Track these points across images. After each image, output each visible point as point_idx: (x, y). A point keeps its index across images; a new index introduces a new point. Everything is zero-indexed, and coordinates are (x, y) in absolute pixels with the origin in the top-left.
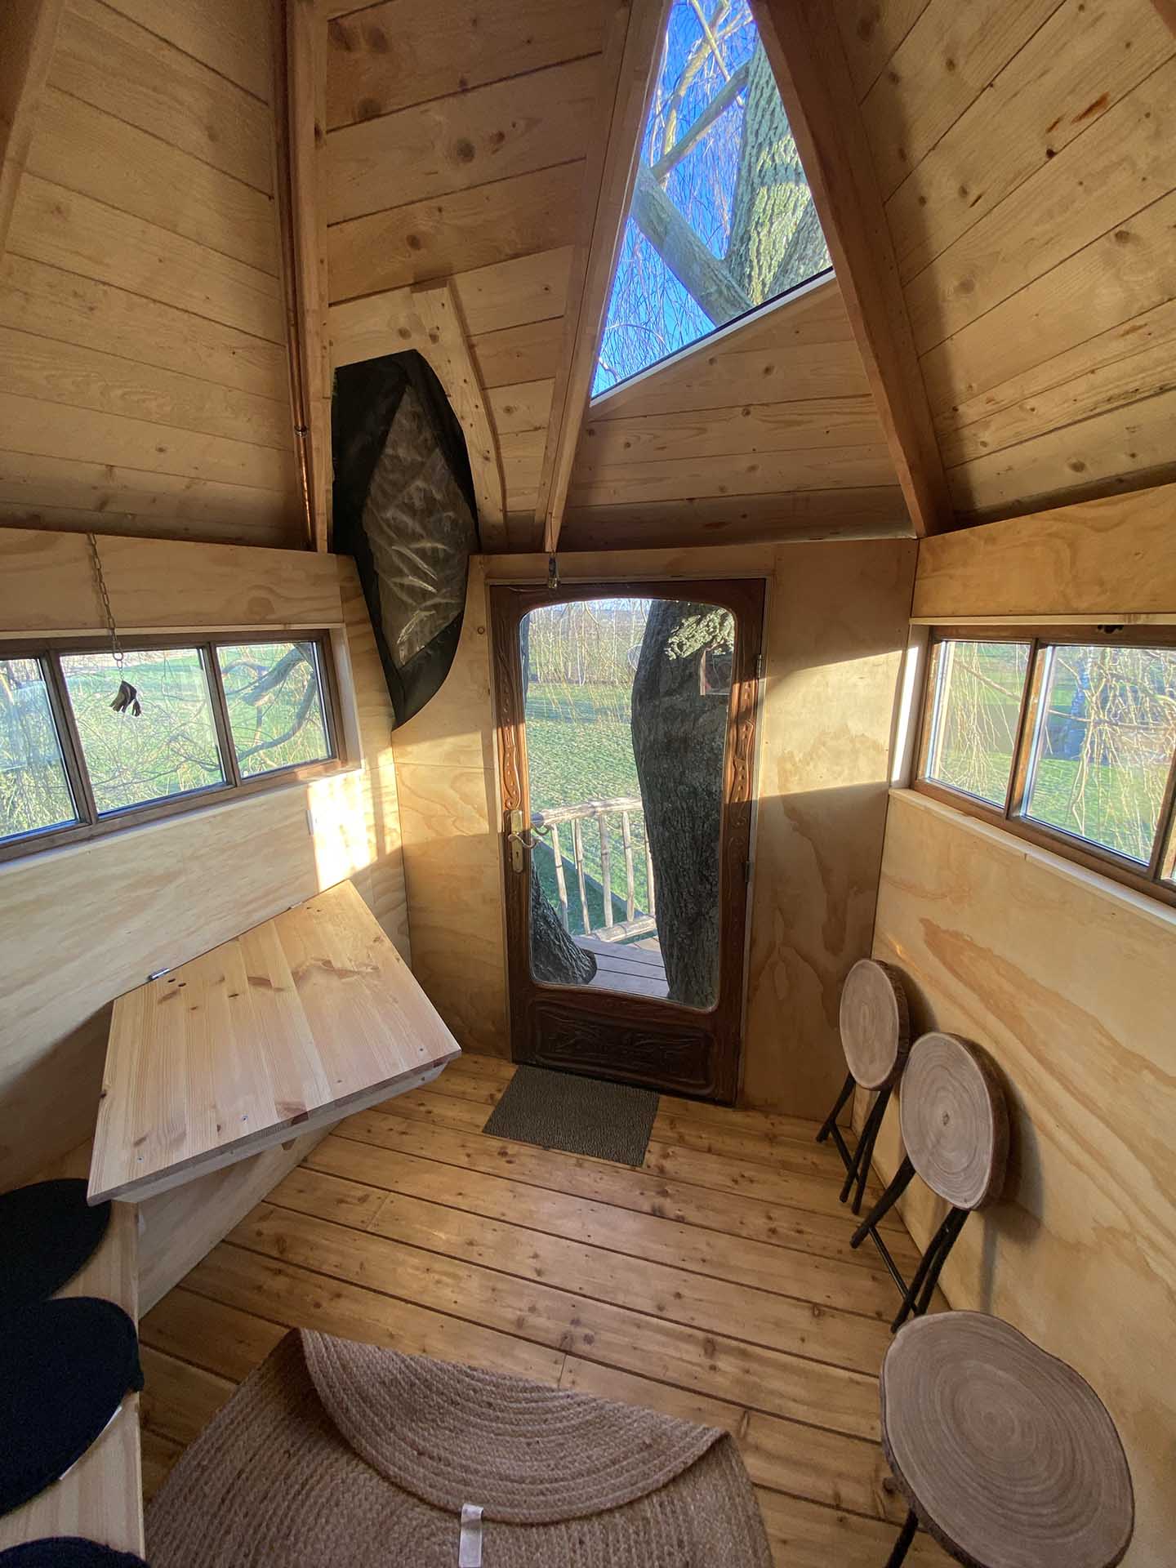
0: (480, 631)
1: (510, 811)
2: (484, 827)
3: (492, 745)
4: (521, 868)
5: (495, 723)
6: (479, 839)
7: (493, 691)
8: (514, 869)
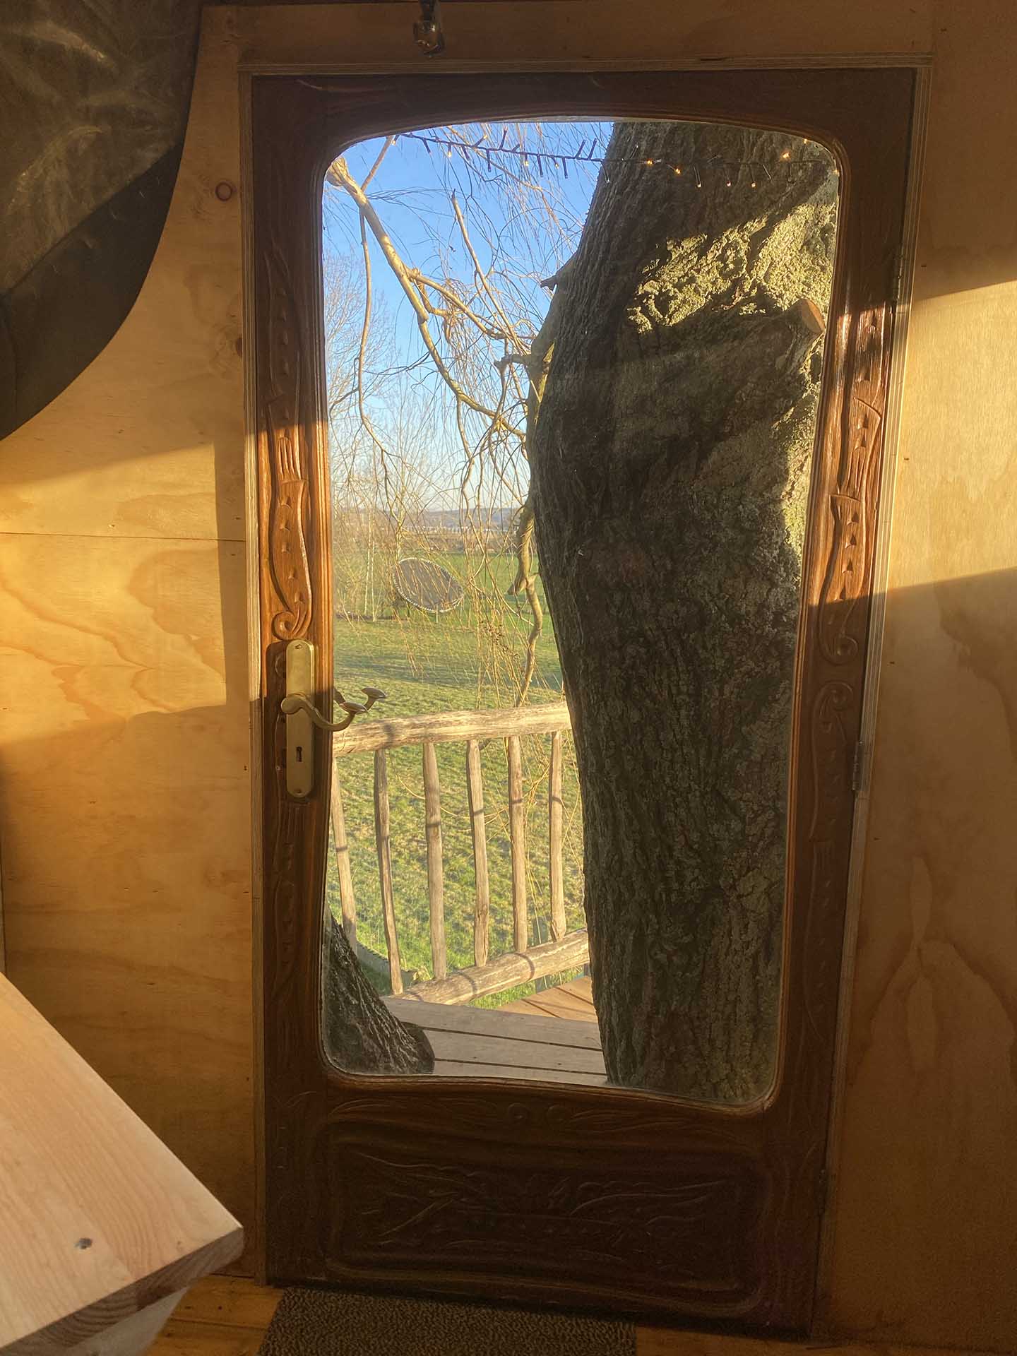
0: (223, 192)
1: (285, 643)
2: (215, 690)
3: (242, 481)
4: (306, 789)
5: (251, 424)
6: (201, 719)
7: (250, 347)
8: (290, 789)
